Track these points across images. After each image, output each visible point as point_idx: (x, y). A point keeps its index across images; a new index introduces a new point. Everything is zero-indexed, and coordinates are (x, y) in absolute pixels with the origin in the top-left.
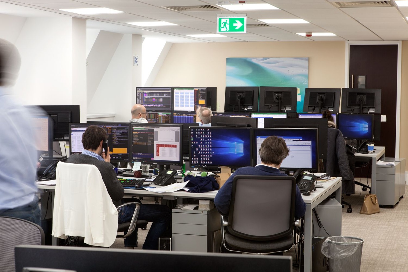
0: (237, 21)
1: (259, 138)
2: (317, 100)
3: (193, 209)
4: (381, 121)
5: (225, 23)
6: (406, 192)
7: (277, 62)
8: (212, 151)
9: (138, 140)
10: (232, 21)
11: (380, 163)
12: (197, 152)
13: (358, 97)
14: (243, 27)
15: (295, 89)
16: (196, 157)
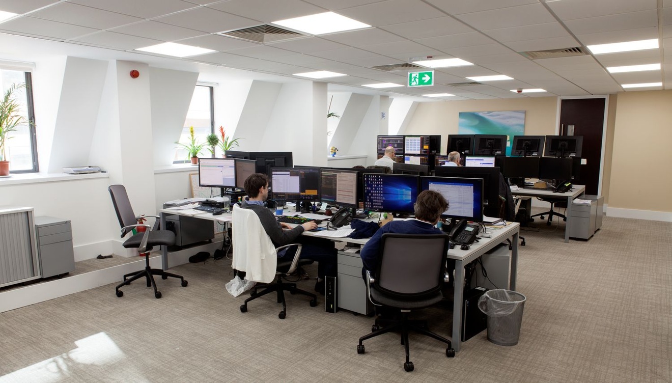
0: (425, 75)
1: (432, 184)
2: (524, 146)
3: (356, 253)
4: (582, 164)
5: (415, 77)
6: (603, 224)
7: (499, 115)
8: (383, 197)
9: (325, 183)
10: (421, 75)
11: (577, 201)
12: (370, 197)
13: (560, 144)
14: (430, 80)
15: (506, 137)
16: (369, 202)
